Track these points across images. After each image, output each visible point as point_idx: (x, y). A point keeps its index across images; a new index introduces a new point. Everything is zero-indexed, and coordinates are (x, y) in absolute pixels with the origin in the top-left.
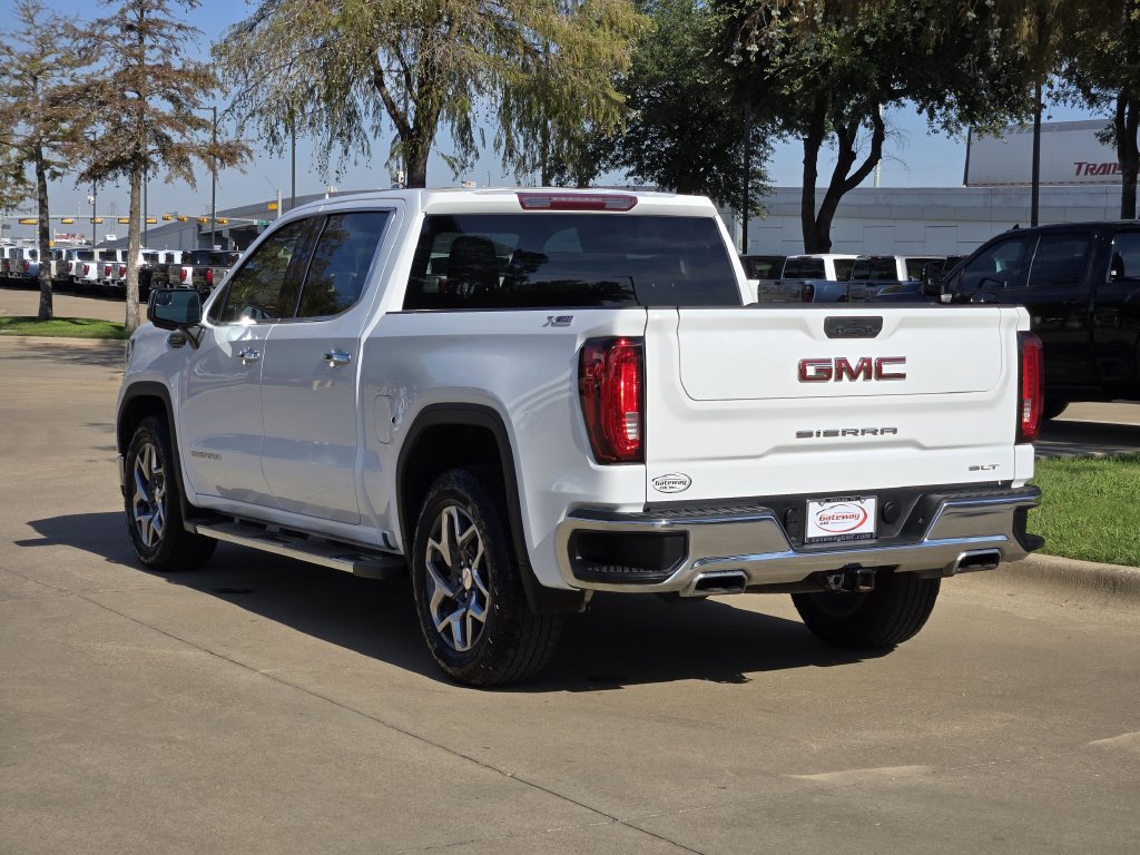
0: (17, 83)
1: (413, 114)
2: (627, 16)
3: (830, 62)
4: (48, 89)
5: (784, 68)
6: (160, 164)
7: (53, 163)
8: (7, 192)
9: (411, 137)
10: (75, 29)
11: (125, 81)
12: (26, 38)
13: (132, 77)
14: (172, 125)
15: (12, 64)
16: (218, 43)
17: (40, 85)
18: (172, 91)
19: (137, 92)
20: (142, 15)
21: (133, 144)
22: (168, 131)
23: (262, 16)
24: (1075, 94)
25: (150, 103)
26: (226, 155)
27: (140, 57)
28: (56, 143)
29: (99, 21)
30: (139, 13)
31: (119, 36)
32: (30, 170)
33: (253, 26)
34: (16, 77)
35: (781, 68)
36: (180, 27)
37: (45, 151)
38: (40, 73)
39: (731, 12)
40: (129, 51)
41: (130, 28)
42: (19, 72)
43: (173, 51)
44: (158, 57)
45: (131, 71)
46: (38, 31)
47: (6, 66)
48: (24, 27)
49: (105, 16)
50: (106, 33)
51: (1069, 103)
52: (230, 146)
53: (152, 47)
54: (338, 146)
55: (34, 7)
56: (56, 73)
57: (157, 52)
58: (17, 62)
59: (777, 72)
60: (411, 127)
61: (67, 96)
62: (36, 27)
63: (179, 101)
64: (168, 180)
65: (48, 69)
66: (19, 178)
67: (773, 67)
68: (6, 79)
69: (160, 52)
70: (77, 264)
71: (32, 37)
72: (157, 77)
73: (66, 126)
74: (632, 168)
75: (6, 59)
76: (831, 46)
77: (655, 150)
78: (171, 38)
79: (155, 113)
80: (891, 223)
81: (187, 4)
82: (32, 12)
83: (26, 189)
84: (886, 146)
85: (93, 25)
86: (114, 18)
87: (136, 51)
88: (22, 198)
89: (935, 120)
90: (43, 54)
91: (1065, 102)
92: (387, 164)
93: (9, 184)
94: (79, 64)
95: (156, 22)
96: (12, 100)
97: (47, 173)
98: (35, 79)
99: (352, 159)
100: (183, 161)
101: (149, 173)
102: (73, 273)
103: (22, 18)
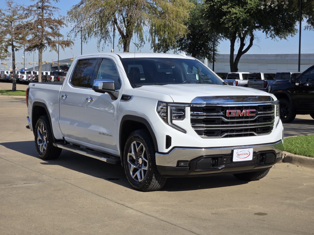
0: (6, 24)
1: (125, 31)
2: (187, 3)
3: (240, 18)
4: (15, 25)
5: (226, 19)
6: (48, 46)
7: (16, 46)
8: (2, 55)
9: (125, 38)
10: (24, 8)
11: (38, 23)
12: (9, 11)
13: (40, 22)
14: (51, 35)
15: (5, 18)
16: (69, 11)
17: (12, 24)
18: (52, 26)
19: (41, 26)
20: (43, 4)
21: (40, 41)
22: (50, 37)
23: (82, 3)
24: (310, 27)
25: (45, 29)
26: (67, 44)
27: (42, 16)
28: (17, 41)
29: (31, 6)
30: (42, 3)
31: (36, 10)
32: (10, 49)
33: (79, 6)
34: (6, 22)
35: (225, 19)
36: (53, 8)
37: (14, 43)
38: (13, 21)
39: (211, 3)
40: (39, 14)
41: (39, 8)
42: (7, 21)
43: (52, 14)
44: (47, 16)
45: (40, 20)
46: (12, 9)
47: (3, 19)
48: (8, 8)
49: (32, 4)
50: (33, 9)
51: (309, 29)
52: (68, 41)
53: (46, 13)
54: (103, 41)
55: (11, 2)
56: (17, 21)
57: (47, 14)
58: (6, 18)
59: (224, 20)
60: (125, 35)
61: (21, 27)
62: (12, 8)
63: (53, 28)
64: (50, 51)
65: (15, 20)
66: (6, 51)
67: (223, 19)
68: (3, 23)
69: (48, 15)
70: (21, 75)
71: (10, 11)
72: (47, 22)
73: (20, 36)
74: (179, 48)
75: (3, 17)
76: (240, 13)
77: (186, 43)
78: (51, 11)
79: (47, 32)
80: (248, 64)
81: (55, 1)
82: (11, 4)
83: (7, 54)
84: (254, 42)
85: (29, 7)
86: (35, 5)
87: (41, 14)
88: (6, 56)
89: (268, 34)
90: (14, 15)
91: (308, 29)
92: (118, 46)
93: (3, 53)
94: (24, 18)
95: (47, 6)
96: (5, 28)
97: (15, 49)
98: (12, 22)
99: (107, 45)
100: (54, 46)
101: (45, 49)
102: (19, 77)
103: (7, 5)
